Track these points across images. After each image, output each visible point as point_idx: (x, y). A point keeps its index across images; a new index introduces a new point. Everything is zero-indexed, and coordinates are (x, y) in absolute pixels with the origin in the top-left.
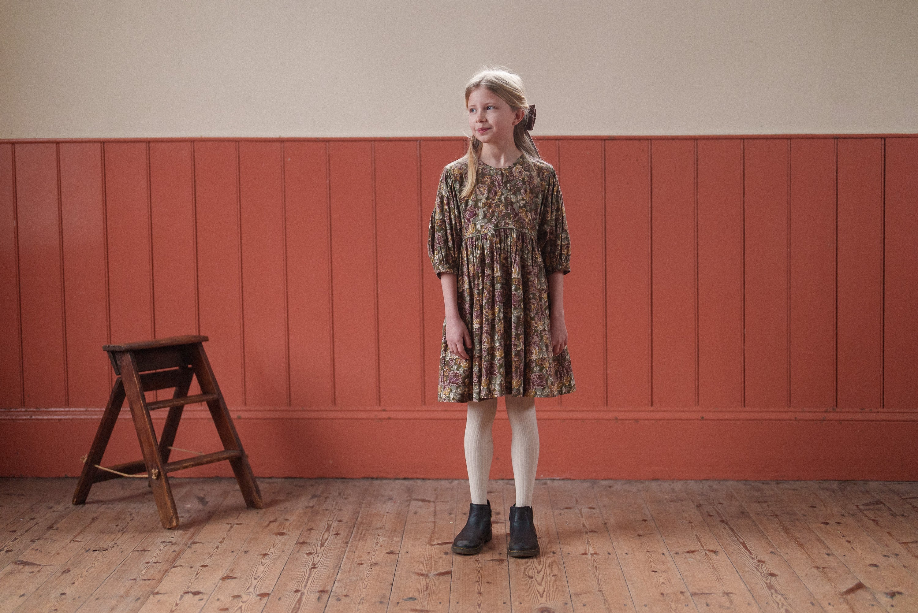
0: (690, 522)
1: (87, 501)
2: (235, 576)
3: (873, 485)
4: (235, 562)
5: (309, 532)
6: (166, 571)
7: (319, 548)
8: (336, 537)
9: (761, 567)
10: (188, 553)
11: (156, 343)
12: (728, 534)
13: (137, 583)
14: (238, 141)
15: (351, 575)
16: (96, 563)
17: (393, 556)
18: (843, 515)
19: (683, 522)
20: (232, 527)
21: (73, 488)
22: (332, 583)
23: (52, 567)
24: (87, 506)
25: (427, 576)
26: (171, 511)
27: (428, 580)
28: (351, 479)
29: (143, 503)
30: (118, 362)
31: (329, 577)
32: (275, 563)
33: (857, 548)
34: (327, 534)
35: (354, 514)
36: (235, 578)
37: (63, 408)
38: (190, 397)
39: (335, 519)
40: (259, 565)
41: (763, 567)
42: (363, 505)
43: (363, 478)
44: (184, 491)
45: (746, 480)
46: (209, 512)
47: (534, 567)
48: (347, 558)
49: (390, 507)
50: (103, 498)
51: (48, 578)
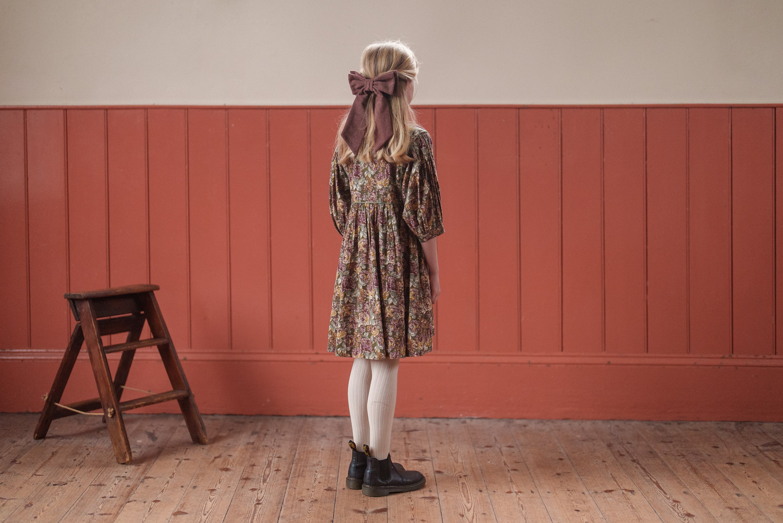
0: (604, 461)
1: (47, 435)
2: (185, 511)
3: (768, 426)
4: (184, 497)
5: (251, 468)
6: (121, 506)
7: (262, 484)
8: (277, 473)
9: (677, 507)
10: (141, 488)
11: (113, 292)
12: (641, 473)
13: (95, 517)
14: (187, 109)
15: (293, 511)
16: (56, 497)
17: (331, 493)
18: (745, 456)
19: (597, 461)
20: (180, 462)
21: (35, 423)
22: (277, 519)
23: (16, 501)
24: (47, 440)
25: (365, 513)
26: (125, 447)
27: (366, 517)
28: (287, 416)
29: (98, 439)
30: (78, 309)
31: (273, 514)
32: (222, 499)
33: (763, 489)
34: (268, 469)
35: (292, 450)
36: (186, 513)
37: (25, 349)
38: (142, 341)
39: (274, 455)
40: (207, 500)
41: (679, 507)
42: (300, 442)
43: (298, 416)
44: (135, 426)
45: (649, 421)
46: (159, 448)
47: (464, 505)
48: (288, 494)
49: (324, 443)
50: (62, 433)
51: (12, 512)
